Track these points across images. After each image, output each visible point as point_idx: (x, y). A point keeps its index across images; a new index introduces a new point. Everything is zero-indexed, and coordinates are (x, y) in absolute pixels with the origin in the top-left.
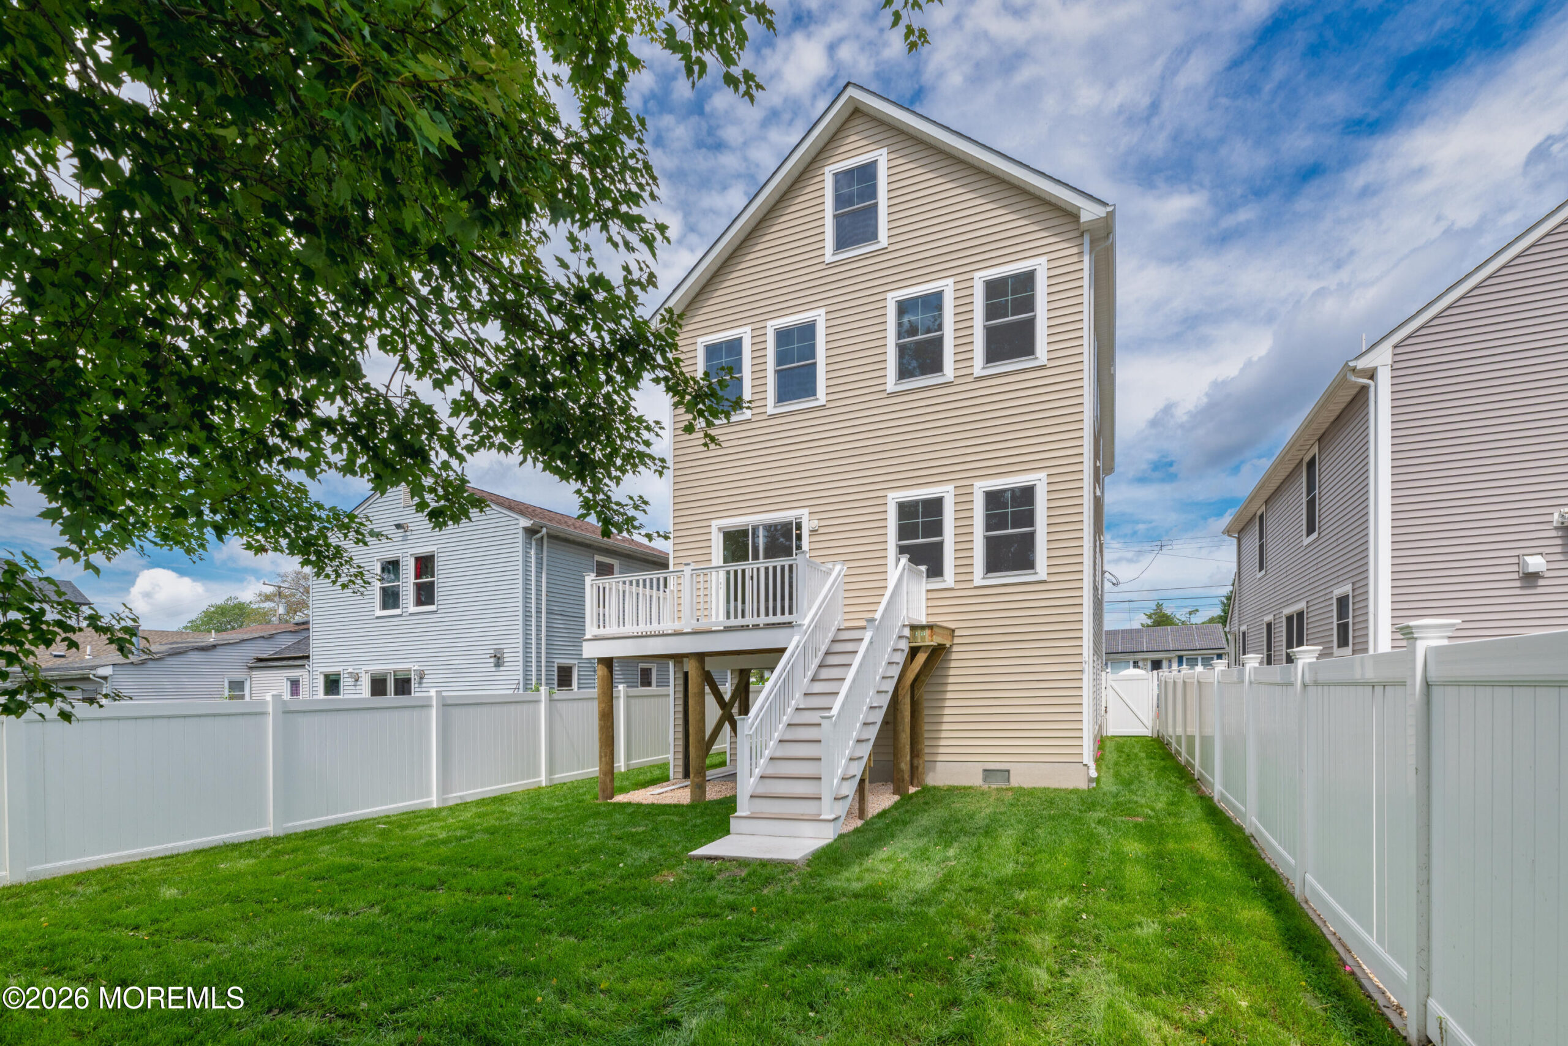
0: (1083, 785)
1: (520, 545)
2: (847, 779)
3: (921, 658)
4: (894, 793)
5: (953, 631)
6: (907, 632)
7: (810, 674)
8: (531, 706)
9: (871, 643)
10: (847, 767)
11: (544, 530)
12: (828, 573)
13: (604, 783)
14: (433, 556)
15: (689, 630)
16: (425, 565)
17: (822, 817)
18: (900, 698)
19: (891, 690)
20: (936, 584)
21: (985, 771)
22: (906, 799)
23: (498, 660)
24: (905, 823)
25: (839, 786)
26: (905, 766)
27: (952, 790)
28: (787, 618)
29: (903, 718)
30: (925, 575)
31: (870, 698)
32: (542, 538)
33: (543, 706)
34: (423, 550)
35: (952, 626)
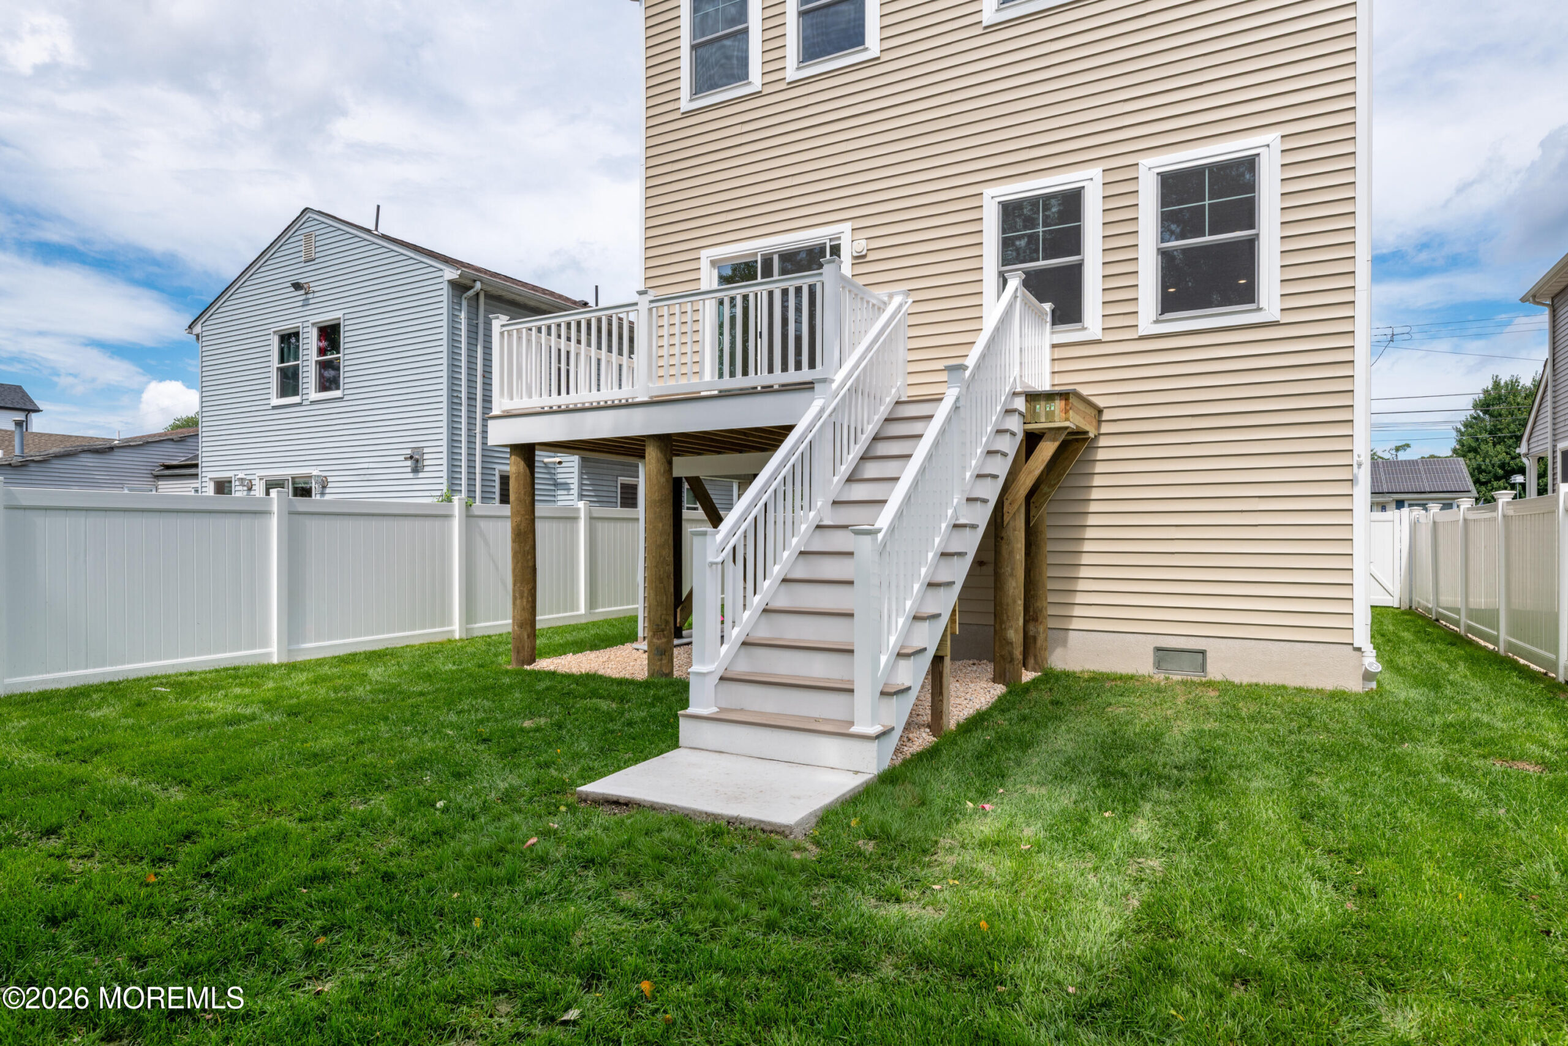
0: (1355, 685)
1: (445, 305)
2: (908, 656)
3: (1046, 450)
4: (994, 681)
5: (1100, 411)
6: (1020, 404)
7: (844, 470)
8: (437, 523)
9: (956, 408)
10: (907, 633)
11: (478, 285)
12: (880, 309)
13: (517, 639)
14: (339, 324)
15: (646, 399)
16: (330, 335)
17: (854, 729)
18: (1006, 519)
19: (993, 496)
20: (1068, 334)
21: (1158, 649)
22: (1017, 692)
23: (417, 463)
24: (1025, 745)
25: (892, 668)
26: (1015, 635)
27: (1099, 680)
28: (805, 375)
29: (1011, 553)
30: (1049, 319)
31: (954, 508)
32: (477, 294)
33: (456, 524)
34: (327, 317)
35: (1101, 402)
